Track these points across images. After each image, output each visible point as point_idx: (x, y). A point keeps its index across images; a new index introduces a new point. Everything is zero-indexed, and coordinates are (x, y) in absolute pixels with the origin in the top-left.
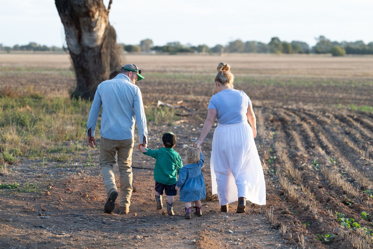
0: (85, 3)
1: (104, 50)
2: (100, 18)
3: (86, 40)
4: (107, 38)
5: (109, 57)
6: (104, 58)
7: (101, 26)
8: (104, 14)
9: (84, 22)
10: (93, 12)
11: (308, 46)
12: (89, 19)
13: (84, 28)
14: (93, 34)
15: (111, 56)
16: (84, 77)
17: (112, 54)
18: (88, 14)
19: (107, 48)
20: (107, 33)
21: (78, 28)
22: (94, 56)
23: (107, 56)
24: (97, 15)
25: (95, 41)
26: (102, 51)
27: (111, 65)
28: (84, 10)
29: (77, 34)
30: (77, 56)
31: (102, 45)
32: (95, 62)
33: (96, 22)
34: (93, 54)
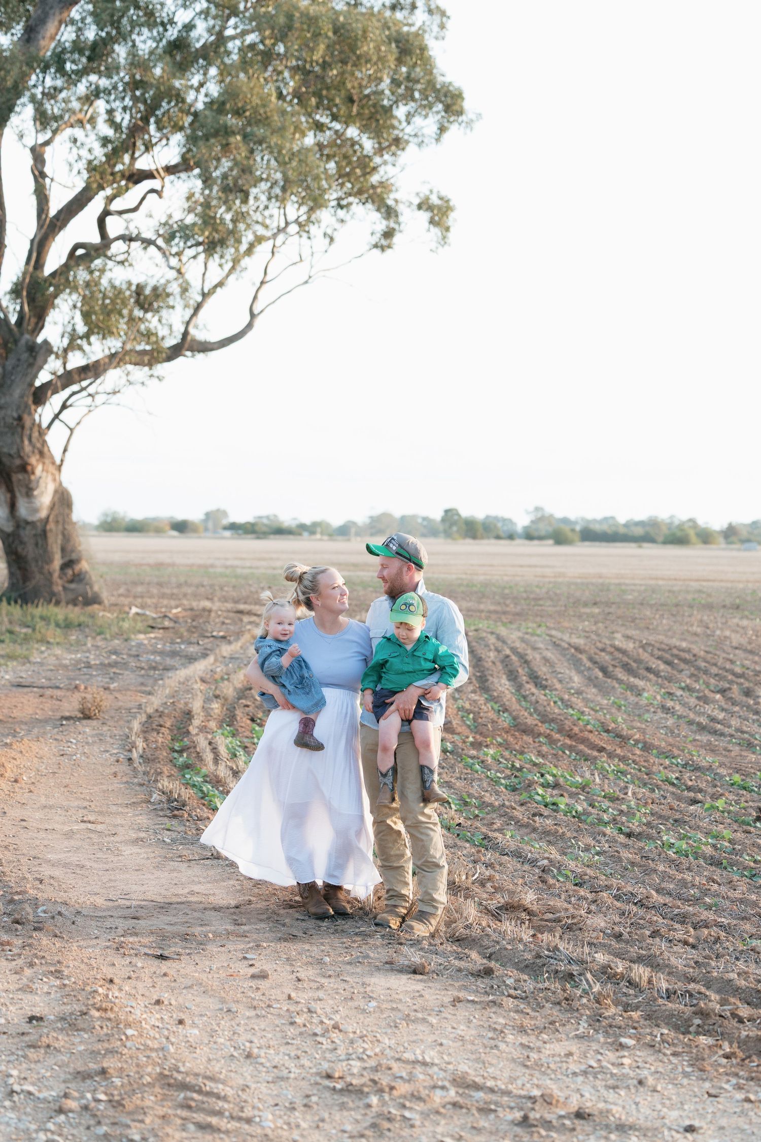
0: (18, 451)
1: (51, 526)
2: (44, 474)
3: (23, 510)
4: (56, 507)
5: (60, 537)
6: (51, 538)
7: (46, 488)
8: (51, 469)
9: (19, 480)
10: (32, 466)
11: (515, 524)
12: (26, 476)
13: (20, 491)
14: (33, 500)
15: (63, 535)
16: (20, 568)
17: (66, 532)
18: (24, 468)
19: (57, 522)
20: (56, 499)
21: (10, 490)
22: (35, 535)
23: (57, 535)
24: (39, 469)
25: (36, 510)
26: (48, 527)
27: (63, 550)
28: (18, 462)
29: (9, 500)
30: (9, 535)
31: (48, 518)
32: (37, 544)
33: (38, 482)
34: (33, 532)
